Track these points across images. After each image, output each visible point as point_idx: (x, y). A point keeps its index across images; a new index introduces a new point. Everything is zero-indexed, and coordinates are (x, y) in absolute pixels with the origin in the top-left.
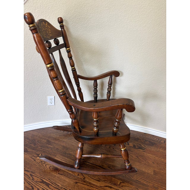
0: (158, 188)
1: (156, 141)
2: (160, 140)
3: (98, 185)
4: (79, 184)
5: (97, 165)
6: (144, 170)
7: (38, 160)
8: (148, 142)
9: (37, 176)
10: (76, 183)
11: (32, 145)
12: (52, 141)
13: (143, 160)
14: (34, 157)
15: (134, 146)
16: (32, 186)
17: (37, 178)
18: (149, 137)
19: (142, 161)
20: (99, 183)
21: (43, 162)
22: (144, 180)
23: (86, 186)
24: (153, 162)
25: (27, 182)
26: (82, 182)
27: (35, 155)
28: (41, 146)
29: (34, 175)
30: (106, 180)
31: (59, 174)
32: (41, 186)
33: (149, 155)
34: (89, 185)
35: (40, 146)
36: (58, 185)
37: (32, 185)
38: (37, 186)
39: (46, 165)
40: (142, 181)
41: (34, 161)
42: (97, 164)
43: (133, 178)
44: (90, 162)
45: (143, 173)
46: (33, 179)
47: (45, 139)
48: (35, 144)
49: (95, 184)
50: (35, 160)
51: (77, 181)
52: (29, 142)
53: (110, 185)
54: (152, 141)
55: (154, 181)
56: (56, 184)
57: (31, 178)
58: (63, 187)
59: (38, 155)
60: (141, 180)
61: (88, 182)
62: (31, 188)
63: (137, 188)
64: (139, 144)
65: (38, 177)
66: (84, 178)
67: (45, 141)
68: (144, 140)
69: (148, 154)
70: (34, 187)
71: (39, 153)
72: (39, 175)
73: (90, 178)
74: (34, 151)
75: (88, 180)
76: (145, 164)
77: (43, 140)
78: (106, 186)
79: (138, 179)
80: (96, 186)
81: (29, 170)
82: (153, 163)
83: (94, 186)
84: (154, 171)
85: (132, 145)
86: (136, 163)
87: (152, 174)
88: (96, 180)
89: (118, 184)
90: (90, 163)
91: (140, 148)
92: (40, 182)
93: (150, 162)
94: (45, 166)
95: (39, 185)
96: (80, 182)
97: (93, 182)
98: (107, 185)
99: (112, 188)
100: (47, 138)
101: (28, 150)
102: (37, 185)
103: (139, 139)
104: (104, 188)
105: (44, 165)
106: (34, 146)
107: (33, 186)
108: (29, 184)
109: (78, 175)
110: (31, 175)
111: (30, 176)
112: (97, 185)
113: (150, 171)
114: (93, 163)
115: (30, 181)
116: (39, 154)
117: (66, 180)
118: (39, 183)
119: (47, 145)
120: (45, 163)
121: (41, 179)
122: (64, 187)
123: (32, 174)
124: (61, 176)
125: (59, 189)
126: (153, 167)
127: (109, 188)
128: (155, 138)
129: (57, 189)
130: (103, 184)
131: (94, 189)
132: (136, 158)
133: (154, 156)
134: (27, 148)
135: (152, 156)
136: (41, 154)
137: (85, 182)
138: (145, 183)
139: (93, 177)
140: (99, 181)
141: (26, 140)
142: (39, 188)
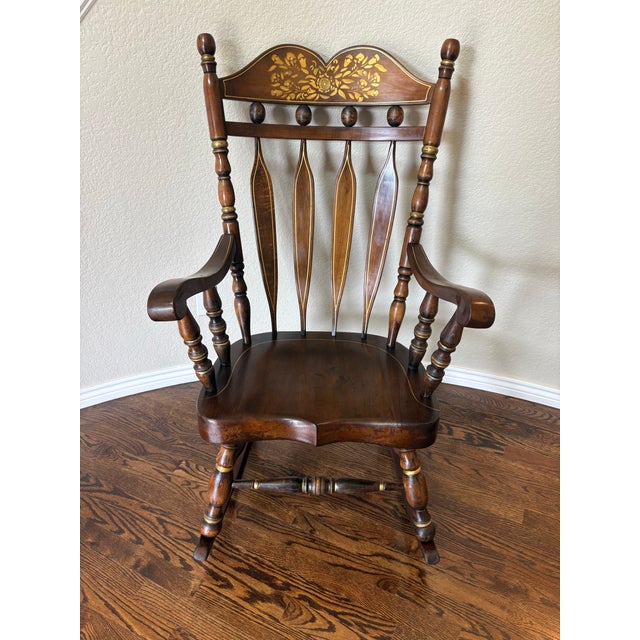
0: (533, 563)
1: (540, 422)
2: (554, 418)
3: (354, 550)
4: (297, 547)
6: (493, 509)
7: (179, 479)
8: (514, 424)
9: (179, 524)
10: (289, 543)
11: (159, 435)
13: (494, 481)
14: (167, 468)
15: (469, 439)
16: (163, 552)
17: (178, 530)
18: (520, 409)
19: (491, 483)
20: (358, 544)
21: (194, 485)
22: (493, 540)
23: (317, 554)
24: (525, 488)
25: (151, 541)
26: (307, 543)
27: (169, 465)
28: (186, 439)
29: (168, 520)
30: (377, 536)
31: (238, 517)
32: (191, 553)
33: (514, 464)
34: (327, 550)
35: (182, 439)
36: (237, 550)
37: (163, 548)
38: (178, 553)
39: (201, 493)
40: (485, 543)
41: (166, 480)
43: (457, 534)
45: (489, 520)
46: (166, 532)
47: (194, 417)
48: (166, 433)
49: (343, 547)
50: (169, 479)
51: (290, 538)
52: (147, 425)
53: (387, 552)
54: (527, 422)
55: (523, 544)
56: (232, 547)
57: (162, 529)
58: (252, 555)
59: (177, 465)
61: (323, 542)
62: (162, 556)
63: (469, 564)
64: (484, 432)
65: (181, 526)
66: (310, 531)
67: (196, 423)
68: (502, 420)
69: (511, 463)
70: (171, 555)
71: (181, 459)
72: (181, 521)
73: (329, 530)
74: (164, 452)
75: (322, 537)
76: (499, 493)
77: (190, 420)
78: (377, 555)
79: (472, 538)
80: (348, 553)
81: (154, 506)
82: (522, 490)
83: (340, 554)
84: (526, 514)
85: (463, 435)
86: (471, 488)
87: (521, 521)
88: (347, 536)
89: (413, 548)
91: (488, 443)
92: (187, 541)
93: (513, 486)
94: (199, 496)
95: (184, 550)
96: (301, 541)
97: (337, 541)
98: (379, 550)
99: (394, 559)
101: (149, 450)
102: (178, 548)
103: (484, 415)
104: (371, 559)
105: (197, 492)
106: (164, 439)
107: (168, 551)
108: (157, 546)
109: (295, 521)
110: (159, 519)
111: (157, 523)
112: (349, 550)
113: (512, 514)
115: (159, 538)
116: (181, 461)
117: (261, 535)
118: (184, 543)
120: (197, 487)
121: (190, 533)
122: (255, 556)
123: (163, 518)
124: (244, 523)
125: (241, 561)
126: (523, 502)
127: (386, 561)
128: (539, 413)
129: (235, 558)
130: (368, 548)
131: (342, 561)
132: (471, 476)
133: (529, 469)
134: (143, 442)
135: (523, 468)
136: (186, 461)
137: (313, 541)
138: (493, 548)
139: (339, 527)
140: (356, 540)
141: (141, 419)
142: (184, 556)
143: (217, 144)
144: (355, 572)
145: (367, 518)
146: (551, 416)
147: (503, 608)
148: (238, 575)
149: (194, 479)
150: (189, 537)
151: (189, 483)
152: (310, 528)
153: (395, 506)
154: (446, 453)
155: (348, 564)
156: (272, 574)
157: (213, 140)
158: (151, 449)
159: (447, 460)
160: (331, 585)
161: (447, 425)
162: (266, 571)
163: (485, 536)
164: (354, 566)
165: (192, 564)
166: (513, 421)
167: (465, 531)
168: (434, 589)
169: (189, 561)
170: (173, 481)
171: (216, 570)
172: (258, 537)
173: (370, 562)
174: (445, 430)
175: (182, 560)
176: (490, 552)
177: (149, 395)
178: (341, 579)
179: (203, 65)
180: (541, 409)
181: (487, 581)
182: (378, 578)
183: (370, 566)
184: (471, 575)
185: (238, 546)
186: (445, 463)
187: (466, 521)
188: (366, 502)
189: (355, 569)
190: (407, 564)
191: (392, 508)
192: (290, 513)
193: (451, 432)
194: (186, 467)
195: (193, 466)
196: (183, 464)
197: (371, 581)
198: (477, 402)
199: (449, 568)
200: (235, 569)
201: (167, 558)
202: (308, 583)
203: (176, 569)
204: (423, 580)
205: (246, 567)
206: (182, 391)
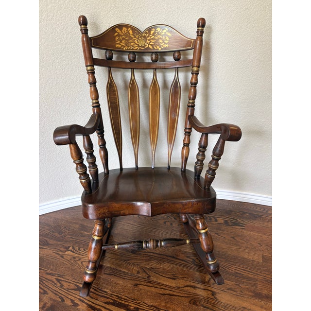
1: (260, 212)
2: (266, 210)
3: (174, 285)
4: (141, 287)
5: (167, 256)
6: (246, 256)
7: (69, 256)
9: (69, 281)
10: (136, 285)
11: (57, 234)
12: (88, 225)
13: (243, 241)
14: (61, 251)
15: (226, 223)
16: (60, 297)
17: (69, 284)
18: (249, 207)
19: (241, 243)
20: (174, 281)
21: (77, 259)
22: (249, 272)
23: (153, 289)
25: (52, 291)
26: (145, 284)
27: (62, 249)
28: (72, 235)
29: (62, 279)
30: (186, 276)
31: (105, 274)
32: (77, 296)
33: (252, 233)
34: (158, 286)
35: (70, 235)
36: (105, 292)
37: (60, 295)
38: (70, 297)
39: (82, 262)
40: (245, 273)
41: (60, 258)
42: (167, 254)
43: (229, 270)
44: (156, 252)
45: (244, 262)
46: (62, 286)
47: (76, 223)
48: (60, 232)
49: (167, 284)
50: (62, 257)
51: (136, 282)
52: (49, 230)
53: (192, 284)
54: (254, 213)
56: (102, 291)
57: (59, 284)
58: (114, 294)
59: (67, 249)
60: (243, 271)
61: (155, 282)
62: (60, 300)
64: (234, 219)
65: (71, 282)
66: (148, 277)
67: (77, 226)
68: (241, 213)
69: (250, 232)
70: (65, 298)
71: (69, 245)
72: (71, 279)
73: (158, 275)
74: (59, 243)
75: (155, 280)
76: (247, 247)
77: (74, 225)
78: (187, 286)
79: (238, 272)
80: (170, 287)
81: (54, 272)
82: (259, 245)
83: (166, 288)
84: (263, 256)
85: (223, 221)
86: (232, 247)
88: (169, 278)
89: (206, 280)
90: (157, 254)
91: (236, 224)
92: (75, 290)
93: (254, 244)
94: (81, 264)
95: (73, 295)
96: (143, 283)
97: (164, 281)
98: (188, 283)
99: (197, 288)
100: (80, 222)
101: (50, 243)
102: (69, 294)
103: (232, 211)
104: (184, 289)
105: (79, 262)
106: (59, 236)
107: (63, 296)
108: (56, 294)
109: (138, 272)
110: (57, 280)
111: (56, 282)
112: (171, 285)
113: (256, 257)
114: (160, 253)
115: (57, 289)
116: (69, 247)
117: (119, 282)
118: (73, 291)
119: (82, 232)
120: (80, 259)
121: (75, 285)
122: (116, 294)
123: (60, 278)
124: (108, 276)
125: (108, 298)
126: (260, 250)
127: (192, 289)
128: (258, 209)
129: (104, 297)
130: (181, 283)
131: (168, 292)
132: (231, 240)
133: (260, 235)
134: (47, 239)
135: (256, 234)
136: (73, 246)
137: (150, 282)
138: (250, 276)
139: (163, 273)
140: (174, 279)
141: (45, 227)
142: (73, 298)
143: (89, 68)
144: (176, 297)
145: (178, 267)
146: (265, 209)
147: (262, 307)
148: (107, 306)
149: (77, 255)
150: (76, 288)
151: (74, 258)
152: (147, 276)
153: (193, 259)
154: (215, 231)
155: (172, 293)
156: (127, 304)
157: (87, 66)
158: (51, 242)
159: (217, 234)
160: (163, 306)
161: (213, 217)
162: (123, 302)
163: (245, 270)
164: (175, 294)
165: (79, 302)
166: (247, 213)
167: (233, 269)
168: (222, 301)
169: (77, 301)
170: (65, 257)
171: (93, 305)
172: (117, 284)
173: (184, 291)
174: (214, 220)
175: (72, 301)
176: (248, 278)
177: (50, 214)
178: (168, 302)
179: (81, 30)
180: (259, 207)
181: (250, 294)
182: (190, 299)
183: (184, 292)
184: (241, 291)
185: (105, 290)
186: (216, 235)
187: (232, 263)
188: (177, 259)
189: (175, 296)
190: (204, 289)
191: (191, 260)
192: (135, 268)
193: (216, 220)
194: (73, 250)
195: (77, 248)
196: (71, 248)
197: (186, 301)
198: (227, 206)
199: (228, 289)
200: (105, 303)
201: (63, 300)
202: (149, 306)
203: (69, 306)
204: (215, 298)
205: (111, 301)
206: (69, 211)
